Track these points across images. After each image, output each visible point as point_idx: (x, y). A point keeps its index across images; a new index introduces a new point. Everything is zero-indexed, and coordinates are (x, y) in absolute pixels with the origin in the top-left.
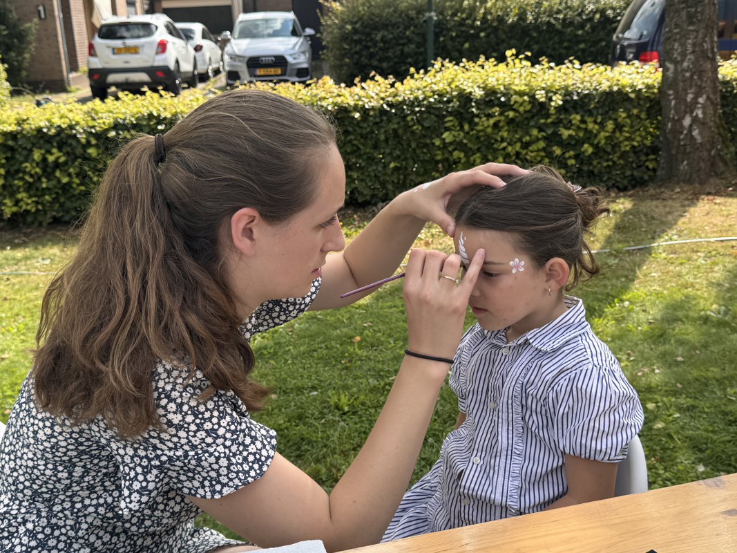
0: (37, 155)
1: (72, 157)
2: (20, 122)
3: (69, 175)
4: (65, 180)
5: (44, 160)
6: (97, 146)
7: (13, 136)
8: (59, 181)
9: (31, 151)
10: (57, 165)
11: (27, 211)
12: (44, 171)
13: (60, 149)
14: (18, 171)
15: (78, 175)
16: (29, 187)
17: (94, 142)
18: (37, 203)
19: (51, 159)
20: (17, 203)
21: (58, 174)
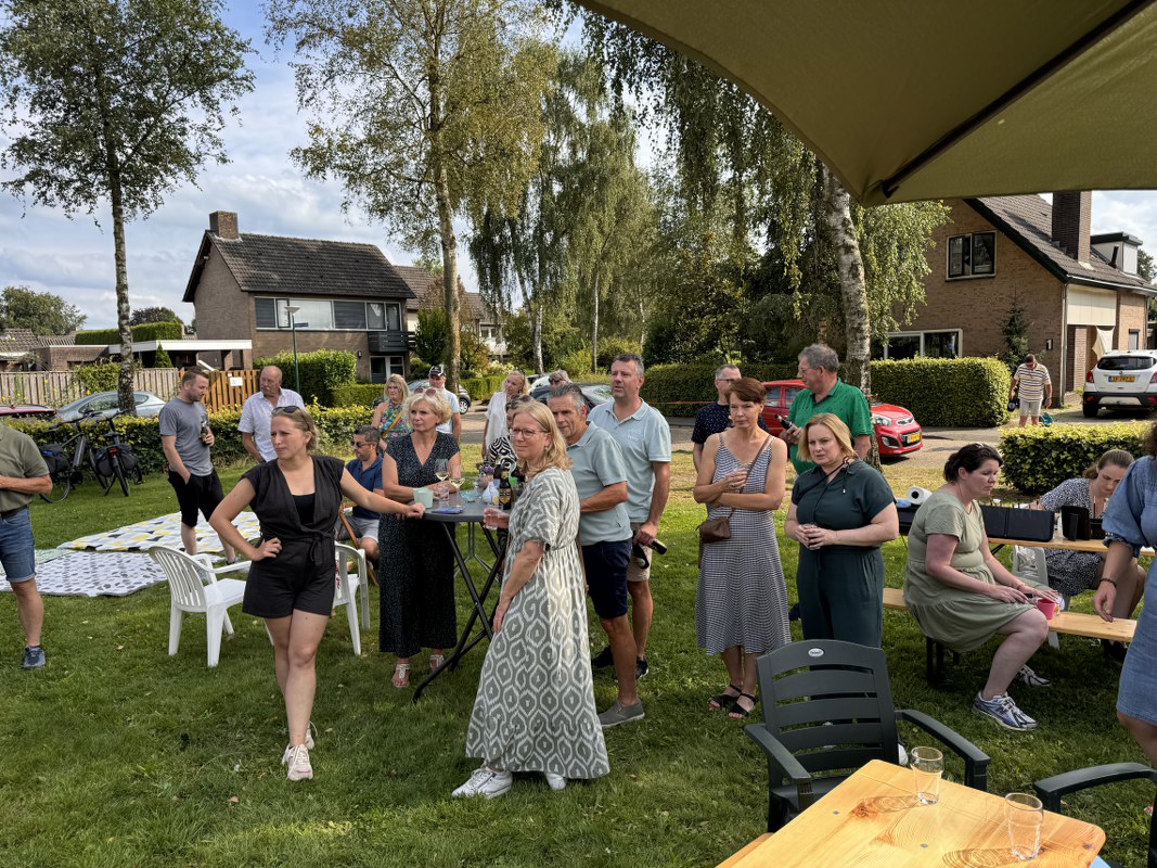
0: (1054, 454)
1: (1076, 457)
2: (1047, 434)
3: (1072, 468)
4: (1069, 470)
5: (1058, 457)
6: (1094, 453)
7: (1040, 441)
8: (1065, 470)
9: (1051, 451)
10: (1065, 460)
11: (1041, 486)
12: (1056, 462)
13: (1069, 452)
14: (1039, 462)
15: (1077, 468)
16: (1045, 472)
17: (1092, 450)
18: (1048, 482)
19: (1062, 457)
20: (1036, 479)
21: (1065, 466)
